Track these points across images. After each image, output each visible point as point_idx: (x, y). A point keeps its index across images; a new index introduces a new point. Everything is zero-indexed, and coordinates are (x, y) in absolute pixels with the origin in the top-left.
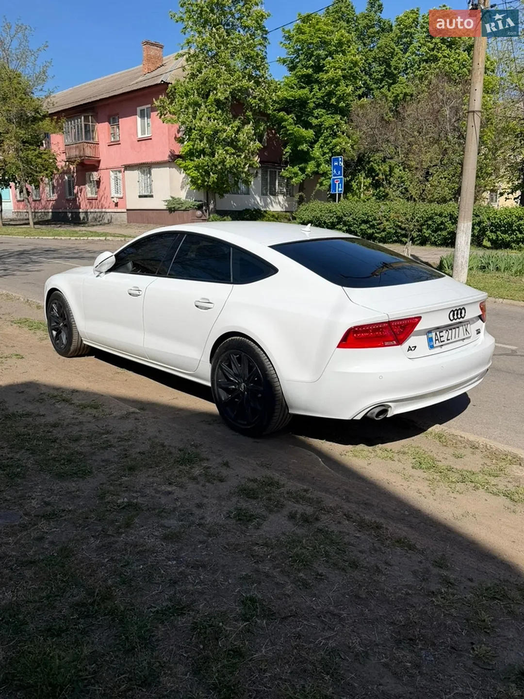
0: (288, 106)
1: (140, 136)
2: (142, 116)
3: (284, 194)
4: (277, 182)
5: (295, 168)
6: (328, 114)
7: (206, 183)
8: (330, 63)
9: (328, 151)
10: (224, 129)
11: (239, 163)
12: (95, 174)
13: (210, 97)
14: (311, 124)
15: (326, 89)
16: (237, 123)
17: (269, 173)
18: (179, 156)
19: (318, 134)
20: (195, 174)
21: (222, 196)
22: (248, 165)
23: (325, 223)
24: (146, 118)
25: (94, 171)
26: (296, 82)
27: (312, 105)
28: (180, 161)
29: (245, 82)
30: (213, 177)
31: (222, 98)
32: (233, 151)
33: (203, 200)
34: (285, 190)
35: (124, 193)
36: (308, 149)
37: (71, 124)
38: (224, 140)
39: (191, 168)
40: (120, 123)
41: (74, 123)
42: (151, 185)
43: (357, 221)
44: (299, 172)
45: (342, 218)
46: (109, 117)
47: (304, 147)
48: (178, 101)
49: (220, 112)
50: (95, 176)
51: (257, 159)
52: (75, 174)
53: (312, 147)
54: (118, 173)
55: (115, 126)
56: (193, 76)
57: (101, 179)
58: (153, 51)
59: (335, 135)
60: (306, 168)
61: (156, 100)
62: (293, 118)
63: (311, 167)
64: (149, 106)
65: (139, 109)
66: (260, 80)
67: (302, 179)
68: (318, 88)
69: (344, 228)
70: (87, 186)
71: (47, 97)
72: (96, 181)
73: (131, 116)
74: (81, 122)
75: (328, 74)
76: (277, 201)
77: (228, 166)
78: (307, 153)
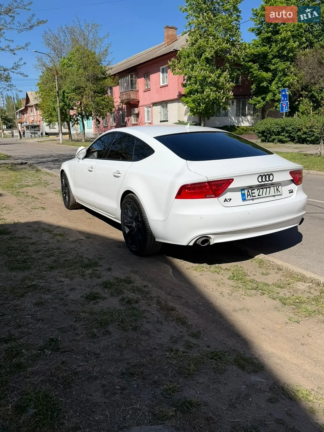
0: (255, 58)
1: (162, 84)
2: (163, 72)
3: (251, 115)
4: (247, 107)
5: (258, 98)
6: (281, 62)
7: (199, 111)
8: (283, 28)
9: (281, 86)
10: (210, 76)
11: (219, 97)
12: (136, 109)
13: (202, 57)
14: (270, 69)
15: (280, 45)
16: (219, 71)
17: (241, 102)
18: (184, 95)
19: (274, 75)
20: (193, 105)
21: (209, 118)
22: (225, 98)
23: (273, 132)
24: (165, 73)
25: (135, 108)
26: (260, 42)
27: (271, 57)
28: (183, 98)
29: (225, 45)
30: (203, 106)
31: (209, 56)
32: (215, 89)
33: (197, 122)
34: (252, 112)
35: (152, 121)
36: (267, 85)
37: (123, 80)
38: (210, 83)
39: (190, 102)
40: (150, 77)
41: (125, 79)
42: (167, 114)
43: (295, 130)
44: (261, 100)
45: (285, 128)
46: (145, 74)
47: (265, 84)
48: (183, 61)
49: (208, 65)
50: (136, 111)
51: (231, 93)
52: (126, 110)
53: (270, 84)
54: (149, 108)
55: (148, 80)
56: (193, 44)
57: (140, 112)
58: (171, 32)
59: (285, 75)
60: (266, 97)
61: (170, 61)
62: (257, 66)
63: (269, 97)
64: (167, 66)
65: (161, 68)
66: (235, 43)
67: (263, 105)
68: (275, 45)
69: (286, 135)
70: (132, 117)
71: (108, 65)
72: (137, 114)
73: (157, 72)
74: (129, 78)
75: (281, 35)
76: (246, 119)
77: (211, 99)
78: (267, 87)
